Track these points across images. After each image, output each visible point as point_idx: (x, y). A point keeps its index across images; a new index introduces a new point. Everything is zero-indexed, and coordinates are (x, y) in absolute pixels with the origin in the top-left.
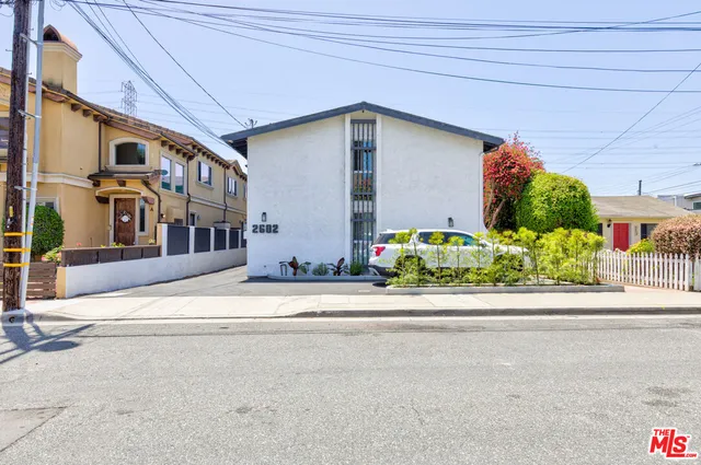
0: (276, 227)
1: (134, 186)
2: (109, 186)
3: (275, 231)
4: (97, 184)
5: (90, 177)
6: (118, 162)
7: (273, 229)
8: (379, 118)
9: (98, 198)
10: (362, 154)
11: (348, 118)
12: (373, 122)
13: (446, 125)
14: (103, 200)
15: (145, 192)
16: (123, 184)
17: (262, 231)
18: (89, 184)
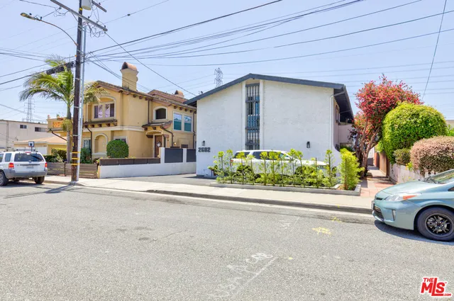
0: (209, 148)
1: (159, 130)
2: (150, 130)
3: (209, 151)
4: (146, 129)
5: (143, 126)
6: (157, 119)
7: (207, 150)
8: (261, 82)
9: (147, 136)
10: (252, 105)
11: (244, 84)
12: (258, 85)
13: (301, 80)
14: (150, 136)
15: (163, 132)
16: (155, 129)
17: (203, 151)
18: (143, 130)
